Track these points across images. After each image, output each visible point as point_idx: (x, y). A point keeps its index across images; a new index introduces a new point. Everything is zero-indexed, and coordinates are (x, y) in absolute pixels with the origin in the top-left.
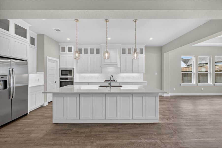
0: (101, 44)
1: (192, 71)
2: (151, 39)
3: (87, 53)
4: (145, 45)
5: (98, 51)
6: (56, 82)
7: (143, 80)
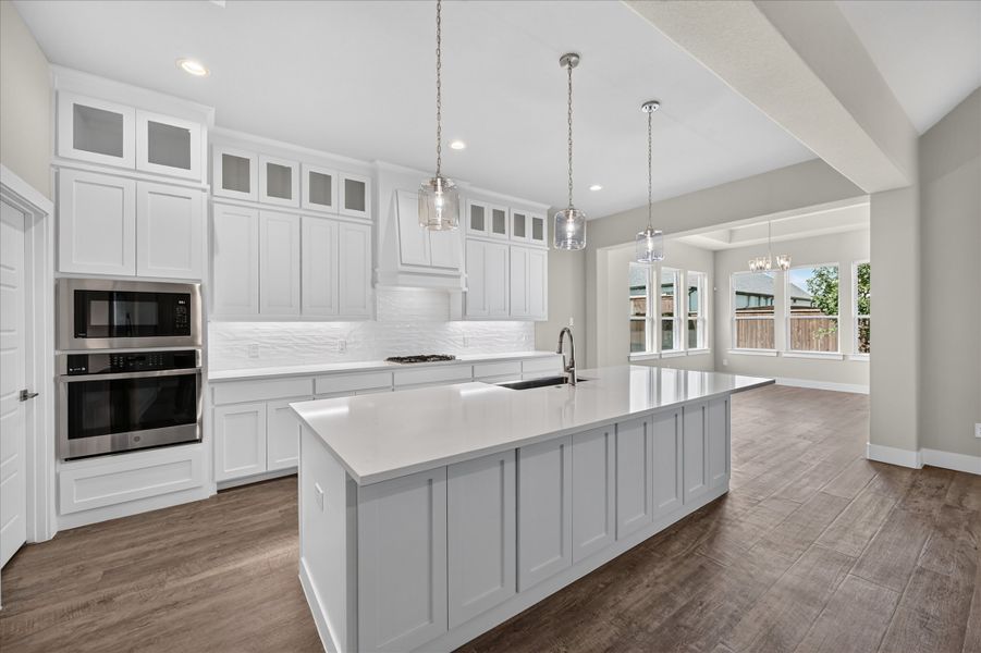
0: (378, 162)
1: (644, 315)
2: (596, 188)
3: (286, 194)
4: (548, 207)
5: (356, 195)
6: (25, 396)
7: (536, 350)
